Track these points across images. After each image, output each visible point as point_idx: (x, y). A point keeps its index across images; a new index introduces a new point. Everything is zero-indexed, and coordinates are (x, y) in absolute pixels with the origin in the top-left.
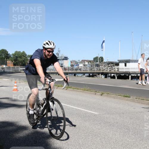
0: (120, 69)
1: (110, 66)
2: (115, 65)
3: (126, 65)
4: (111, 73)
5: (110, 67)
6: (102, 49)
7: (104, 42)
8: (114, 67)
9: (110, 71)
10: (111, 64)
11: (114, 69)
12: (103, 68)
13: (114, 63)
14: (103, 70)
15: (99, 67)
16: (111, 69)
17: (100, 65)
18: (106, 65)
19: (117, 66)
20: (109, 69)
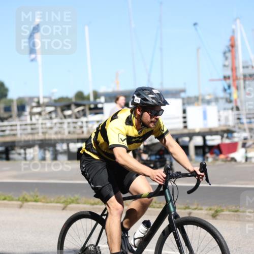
1: (70, 116)
2: (88, 111)
4: (68, 141)
5: (69, 120)
8: (84, 119)
9: (69, 133)
10: (73, 107)
11: (85, 124)
12: (45, 124)
13: (84, 105)
14: (45, 130)
15: (31, 119)
16: (75, 127)
17: (32, 114)
18: (55, 111)
19: (96, 114)
20: (68, 127)
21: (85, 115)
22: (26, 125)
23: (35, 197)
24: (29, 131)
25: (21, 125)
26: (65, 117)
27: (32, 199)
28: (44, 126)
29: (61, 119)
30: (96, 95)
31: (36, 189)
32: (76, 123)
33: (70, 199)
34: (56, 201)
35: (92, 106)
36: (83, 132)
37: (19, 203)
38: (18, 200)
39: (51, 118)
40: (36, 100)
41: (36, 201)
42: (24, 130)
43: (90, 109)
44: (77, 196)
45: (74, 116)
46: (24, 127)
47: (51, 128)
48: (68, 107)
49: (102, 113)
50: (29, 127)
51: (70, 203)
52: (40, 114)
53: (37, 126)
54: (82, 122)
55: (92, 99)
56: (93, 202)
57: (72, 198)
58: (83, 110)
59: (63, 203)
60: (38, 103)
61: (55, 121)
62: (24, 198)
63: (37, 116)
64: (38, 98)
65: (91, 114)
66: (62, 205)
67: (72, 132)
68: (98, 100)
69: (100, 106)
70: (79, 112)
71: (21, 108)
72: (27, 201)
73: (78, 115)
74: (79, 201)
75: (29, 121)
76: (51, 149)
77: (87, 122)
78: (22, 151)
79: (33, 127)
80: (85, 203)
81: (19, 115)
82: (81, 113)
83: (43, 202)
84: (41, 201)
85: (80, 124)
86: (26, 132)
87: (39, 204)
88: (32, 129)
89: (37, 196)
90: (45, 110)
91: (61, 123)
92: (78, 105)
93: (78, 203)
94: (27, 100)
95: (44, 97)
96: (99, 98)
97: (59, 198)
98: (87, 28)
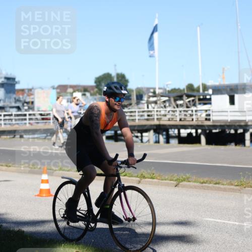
0: (214, 114)
1: (181, 105)
2: (197, 102)
3: (232, 102)
6: (152, 52)
7: (157, 31)
8: (194, 108)
9: (180, 120)
10: (185, 97)
11: (194, 113)
12: (160, 111)
13: (194, 96)
14: (159, 117)
15: (148, 107)
16: (185, 115)
17: (148, 103)
18: (169, 101)
19: (205, 104)
20: (180, 115)
21: (194, 105)
22: (143, 112)
23: (152, 175)
24: (146, 117)
25: (139, 112)
26: (177, 106)
27: (149, 176)
28: (159, 113)
29: (174, 108)
30: (205, 88)
31: (153, 168)
32: (187, 111)
33: (182, 177)
34: (169, 178)
35: (201, 97)
36: (193, 120)
37: (138, 179)
38: (137, 177)
39: (165, 107)
40: (152, 90)
41: (152, 178)
42: (142, 116)
43: (200, 100)
44: (188, 175)
45: (185, 106)
46: (141, 114)
47: (165, 115)
48: (181, 97)
49: (210, 104)
50: (146, 114)
51: (182, 181)
52: (156, 102)
53: (153, 113)
54: (192, 111)
55: (201, 91)
56: (202, 181)
57: (184, 177)
58: (193, 100)
59: (176, 180)
60: (154, 93)
61: (168, 109)
62: (142, 175)
63: (153, 105)
64: (154, 89)
65: (200, 104)
66: (175, 183)
67: (182, 119)
68: (206, 92)
69: (208, 97)
70: (189, 101)
71: (140, 97)
72: (144, 177)
73: (189, 105)
74: (190, 179)
75: (146, 109)
76: (164, 133)
77: (196, 111)
78: (139, 135)
79: (149, 113)
80: (195, 182)
81: (138, 103)
82: (192, 103)
83: (159, 179)
84: (157, 178)
85: (190, 112)
86: (143, 118)
87: (155, 180)
88: (148, 116)
89: (153, 174)
90: (160, 100)
91: (174, 111)
92: (188, 96)
93: (189, 181)
94: (144, 90)
95: (159, 88)
96: (207, 90)
97: (172, 176)
98: (198, 28)
